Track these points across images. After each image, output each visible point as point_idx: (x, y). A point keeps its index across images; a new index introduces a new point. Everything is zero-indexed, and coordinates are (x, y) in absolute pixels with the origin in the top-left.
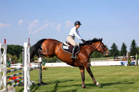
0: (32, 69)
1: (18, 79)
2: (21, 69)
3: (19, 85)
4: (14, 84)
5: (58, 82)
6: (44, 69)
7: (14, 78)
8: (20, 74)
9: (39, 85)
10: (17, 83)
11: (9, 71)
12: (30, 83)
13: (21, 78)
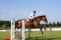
0: (25, 32)
1: (19, 36)
2: (21, 32)
3: (20, 39)
4: (18, 38)
5: (37, 37)
6: (31, 32)
7: (18, 36)
8: (21, 34)
9: (28, 38)
10: (19, 38)
11: (16, 33)
12: (25, 38)
13: (21, 36)
